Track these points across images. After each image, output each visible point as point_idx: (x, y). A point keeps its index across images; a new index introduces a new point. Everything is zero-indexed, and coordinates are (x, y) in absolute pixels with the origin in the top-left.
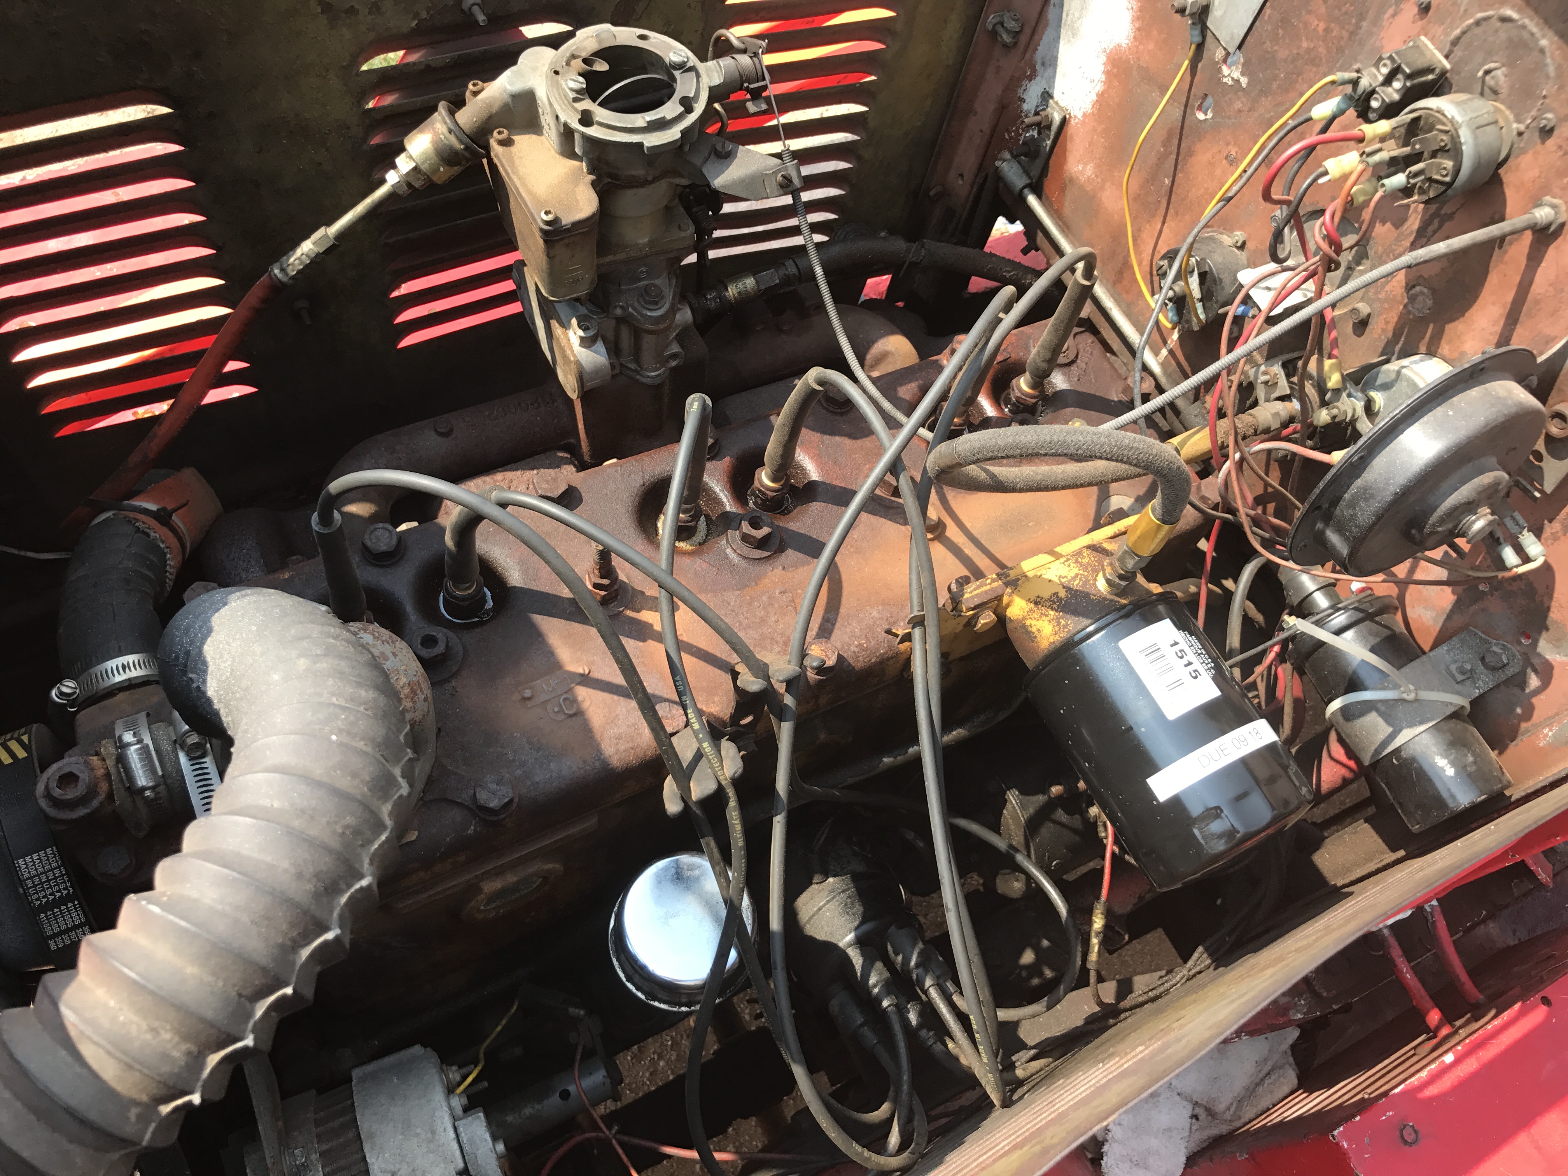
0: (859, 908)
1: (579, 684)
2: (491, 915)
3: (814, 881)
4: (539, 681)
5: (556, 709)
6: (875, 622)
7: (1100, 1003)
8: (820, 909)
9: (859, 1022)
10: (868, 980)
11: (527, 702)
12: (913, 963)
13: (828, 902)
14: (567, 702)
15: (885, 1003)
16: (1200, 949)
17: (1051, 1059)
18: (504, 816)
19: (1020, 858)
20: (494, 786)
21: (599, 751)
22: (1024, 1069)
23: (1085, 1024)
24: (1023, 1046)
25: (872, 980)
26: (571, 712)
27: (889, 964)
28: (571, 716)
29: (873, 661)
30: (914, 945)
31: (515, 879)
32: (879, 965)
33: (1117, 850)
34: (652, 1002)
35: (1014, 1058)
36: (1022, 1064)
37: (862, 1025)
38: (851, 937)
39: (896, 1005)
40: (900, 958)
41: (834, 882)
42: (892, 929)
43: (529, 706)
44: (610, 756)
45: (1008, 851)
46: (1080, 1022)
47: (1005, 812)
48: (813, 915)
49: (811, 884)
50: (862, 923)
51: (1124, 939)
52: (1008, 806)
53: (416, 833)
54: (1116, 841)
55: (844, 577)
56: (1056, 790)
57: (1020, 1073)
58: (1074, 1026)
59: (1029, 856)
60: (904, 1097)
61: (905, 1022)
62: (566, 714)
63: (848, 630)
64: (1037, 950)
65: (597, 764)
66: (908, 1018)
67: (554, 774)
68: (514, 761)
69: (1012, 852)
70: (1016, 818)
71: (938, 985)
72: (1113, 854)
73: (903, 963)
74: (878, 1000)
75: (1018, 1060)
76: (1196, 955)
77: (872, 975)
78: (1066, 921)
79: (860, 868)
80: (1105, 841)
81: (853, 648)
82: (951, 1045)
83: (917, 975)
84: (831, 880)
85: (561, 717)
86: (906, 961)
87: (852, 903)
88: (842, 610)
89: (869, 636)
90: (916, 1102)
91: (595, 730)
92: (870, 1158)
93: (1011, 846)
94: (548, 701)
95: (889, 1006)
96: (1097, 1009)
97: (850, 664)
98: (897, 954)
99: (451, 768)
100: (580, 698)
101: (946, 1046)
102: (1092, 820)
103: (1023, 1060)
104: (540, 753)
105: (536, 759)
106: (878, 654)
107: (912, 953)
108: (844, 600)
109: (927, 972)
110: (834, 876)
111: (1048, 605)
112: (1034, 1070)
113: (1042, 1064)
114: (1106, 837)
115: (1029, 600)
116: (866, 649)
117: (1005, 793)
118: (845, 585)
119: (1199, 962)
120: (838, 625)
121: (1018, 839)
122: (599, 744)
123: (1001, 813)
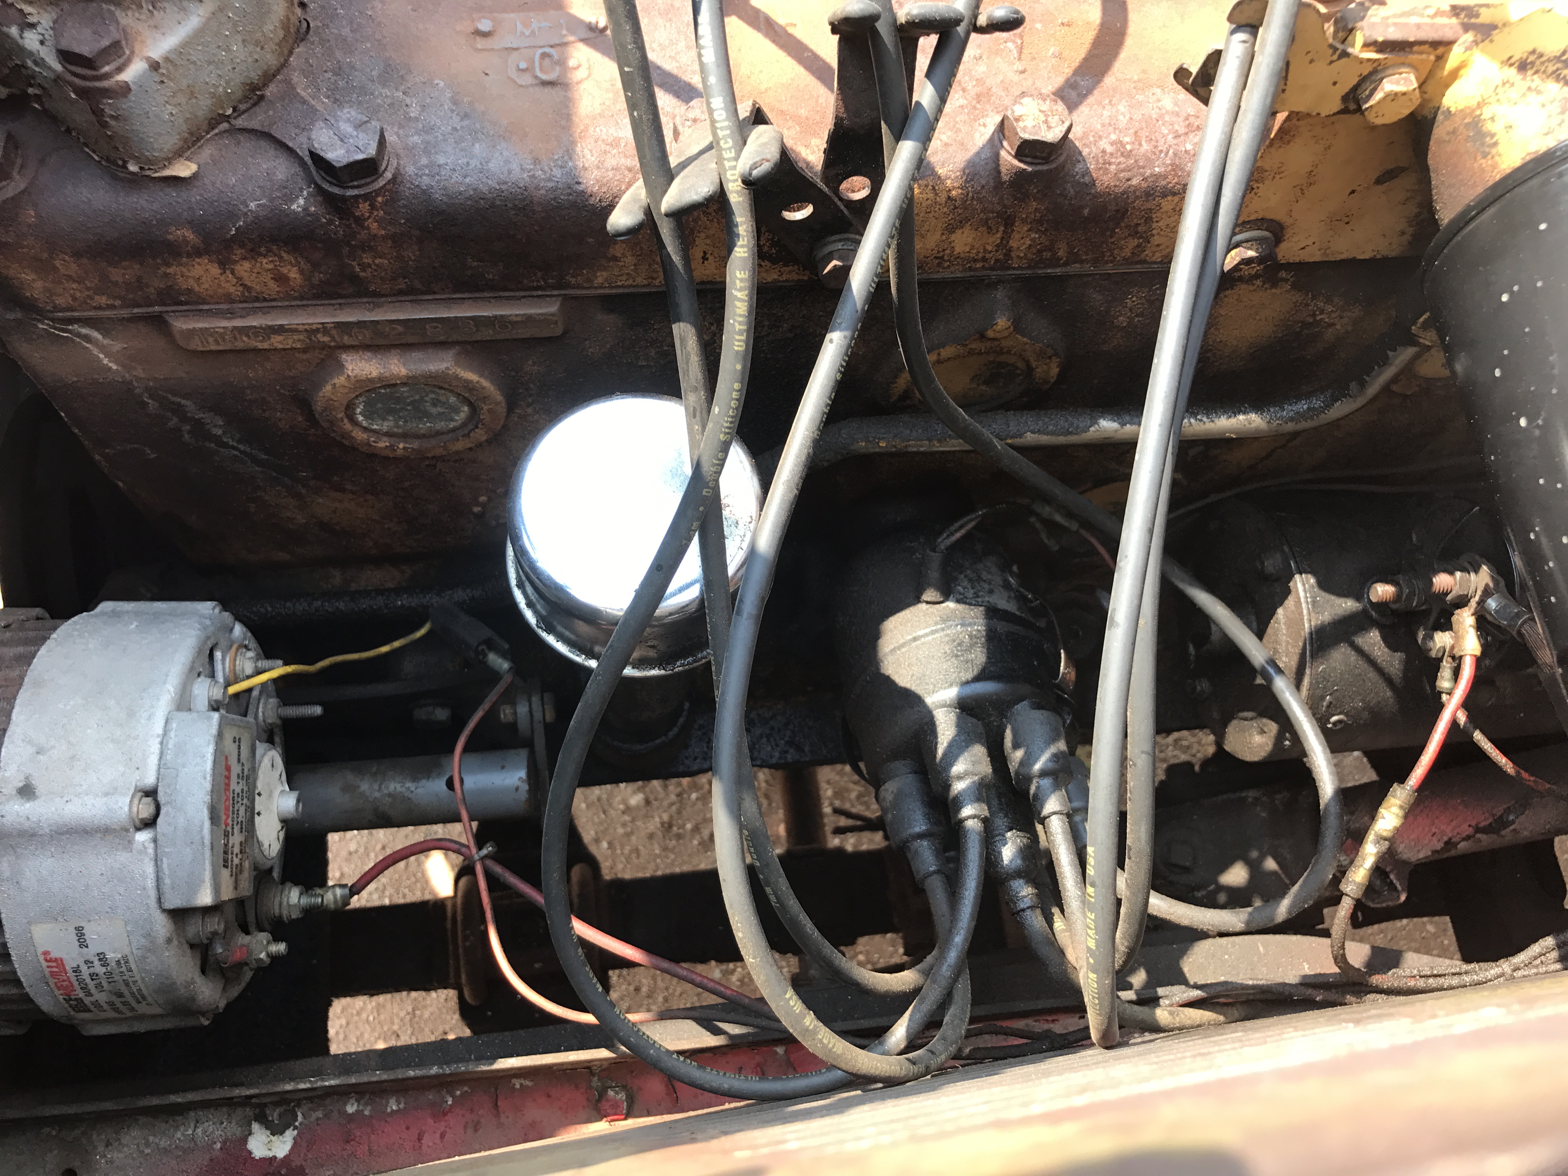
0: (979, 657)
1: (584, 40)
2: (381, 444)
3: (925, 597)
4: (512, 15)
5: (523, 65)
6: (1162, 116)
7: (1340, 959)
8: (915, 639)
9: (917, 830)
10: (952, 765)
11: (478, 38)
12: (1037, 767)
13: (933, 632)
14: (547, 61)
15: (967, 811)
16: (1549, 941)
17: (1222, 1018)
18: (356, 192)
19: (1282, 687)
20: (347, 128)
21: (570, 152)
22: (1171, 1013)
23: (1301, 984)
24: (1181, 979)
25: (958, 768)
26: (545, 77)
27: (997, 756)
28: (545, 84)
29: (1134, 182)
30: (1054, 740)
31: (403, 371)
32: (979, 751)
33: (1462, 718)
34: (544, 635)
35: (1161, 991)
36: (1171, 1005)
37: (921, 836)
38: (951, 693)
39: (985, 821)
40: (1019, 754)
41: (953, 611)
42: (1023, 707)
43: (479, 46)
44: (585, 169)
45: (1263, 667)
46: (1292, 978)
47: (1280, 611)
48: (903, 645)
49: (917, 600)
50: (977, 679)
51: (1399, 897)
52: (1290, 602)
53: (194, 168)
54: (1467, 704)
55: (1131, 29)
56: (1383, 591)
57: (1162, 1015)
58: (1281, 981)
59: (1298, 685)
60: (946, 970)
61: (990, 859)
62: (536, 77)
63: (1106, 113)
64: (1254, 867)
65: (557, 173)
66: (1000, 853)
67: (474, 163)
68: (417, 119)
69: (1271, 671)
70: (1295, 622)
71: (1069, 816)
72: (1454, 723)
73: (1022, 763)
74: (957, 803)
75: (1166, 997)
76: (1535, 949)
77: (961, 759)
78: (1327, 805)
79: (1003, 602)
80: (1444, 697)
81: (1104, 144)
82: (1059, 924)
83: (1038, 788)
84: (951, 605)
85: (526, 79)
86: (1027, 762)
87: (972, 646)
88: (1109, 80)
89: (1143, 134)
90: (963, 990)
91: (576, 119)
92: (815, 1032)
93: (1272, 662)
94: (517, 49)
95: (973, 817)
96: (1333, 969)
97: (1087, 172)
98: (1016, 746)
99: (303, 94)
100: (572, 63)
101: (1050, 922)
102: (1433, 654)
103: (1176, 999)
104: (466, 123)
105: (455, 129)
106: (1148, 173)
107: (1043, 752)
108: (1118, 66)
109: (1057, 787)
110: (958, 601)
111: (1551, 68)
112: (1188, 1022)
113: (1205, 1019)
114: (1450, 693)
115: (1508, 62)
116: (1127, 155)
117: (1291, 577)
118: (1129, 42)
119: (1538, 961)
120: (1091, 99)
121: (1288, 660)
122: (573, 143)
123: (1273, 613)
